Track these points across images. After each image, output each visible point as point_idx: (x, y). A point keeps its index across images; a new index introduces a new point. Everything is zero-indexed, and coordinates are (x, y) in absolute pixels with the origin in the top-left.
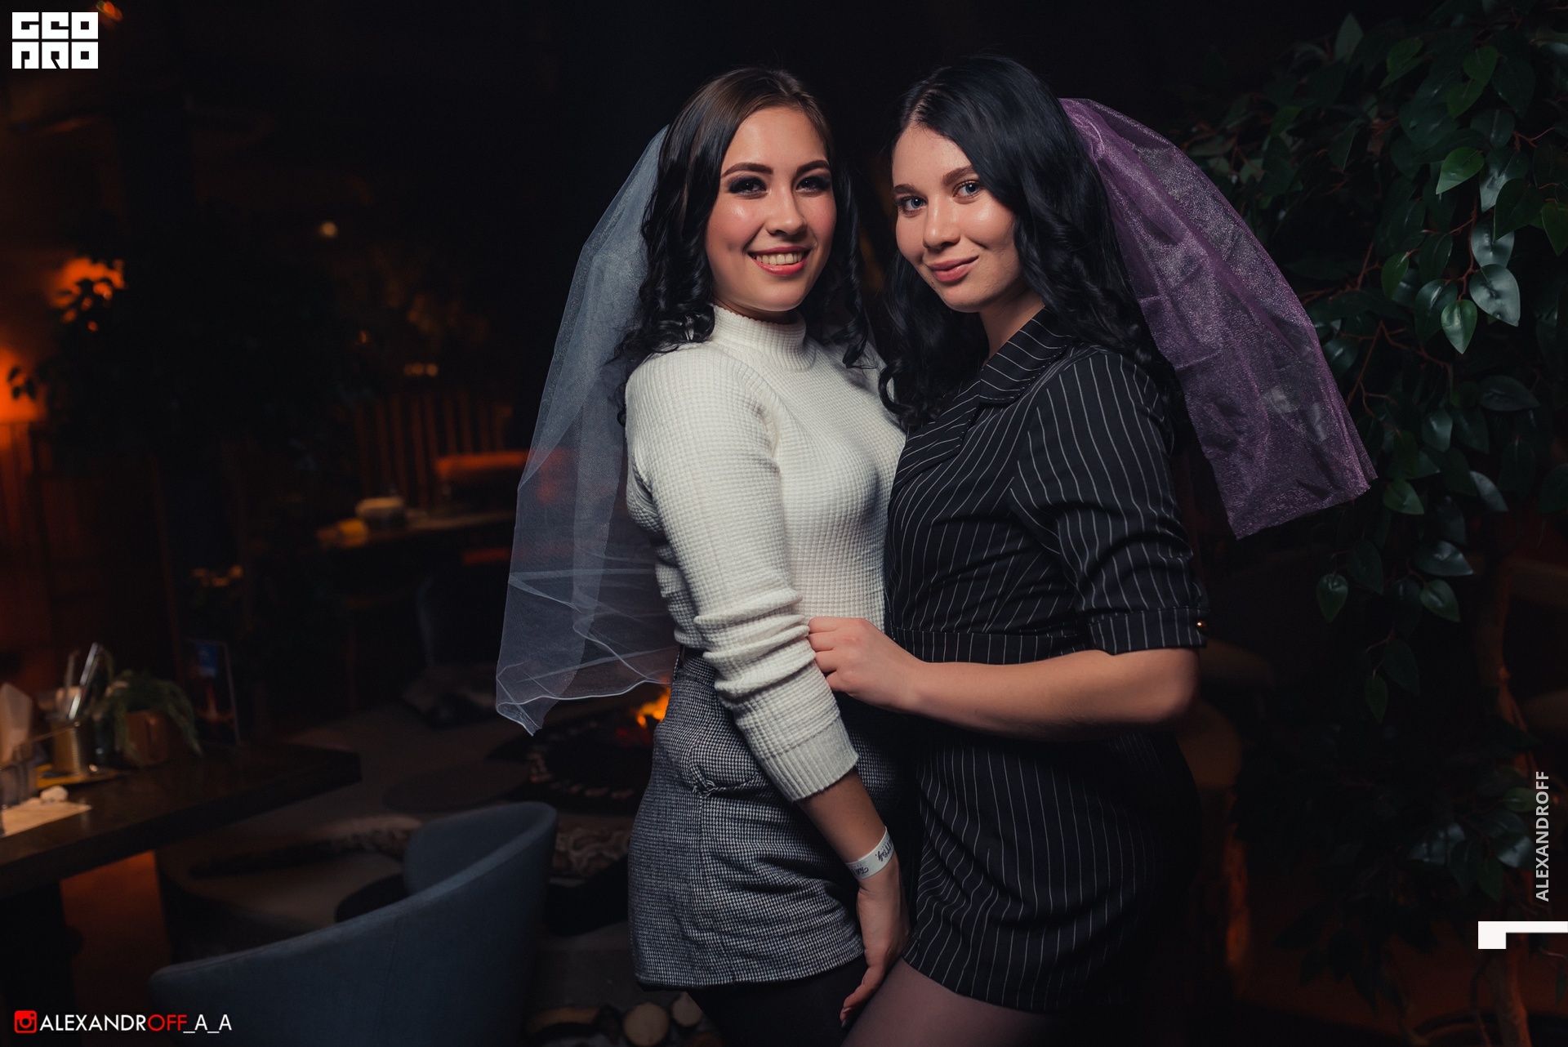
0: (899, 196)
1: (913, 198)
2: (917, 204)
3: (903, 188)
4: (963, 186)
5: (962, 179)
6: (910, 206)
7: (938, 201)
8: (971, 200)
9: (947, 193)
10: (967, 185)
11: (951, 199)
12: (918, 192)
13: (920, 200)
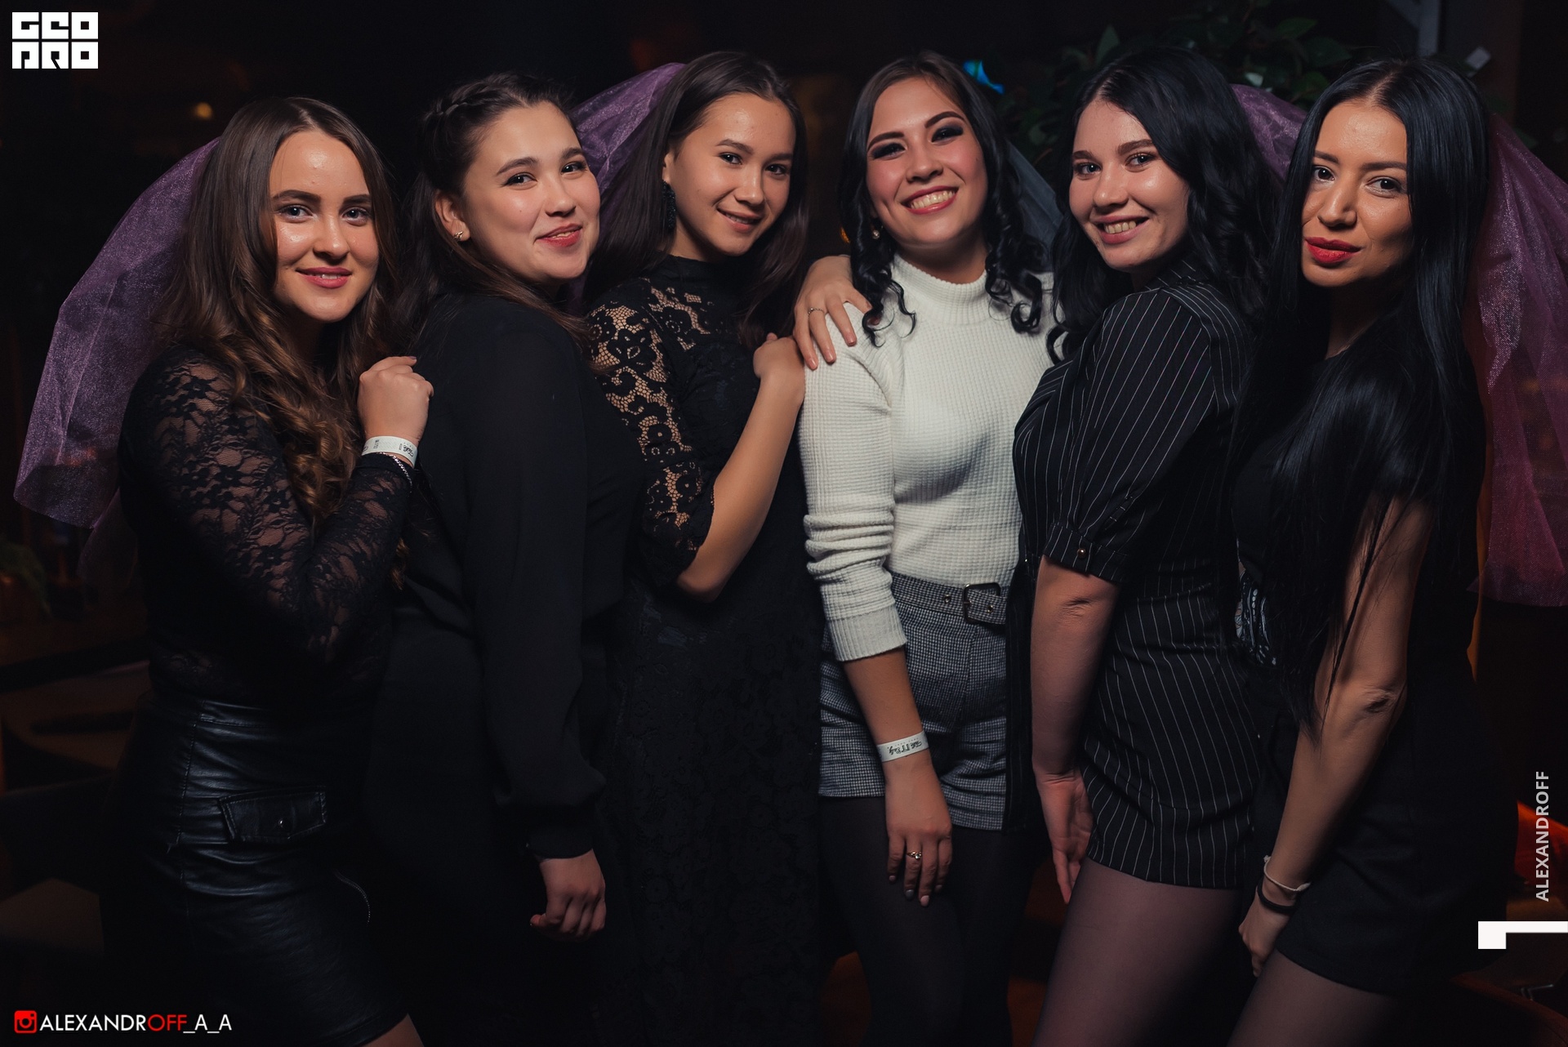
0: (1078, 161)
1: (1089, 165)
2: (1092, 170)
3: (1082, 154)
4: (1135, 158)
5: (1134, 151)
6: (1086, 171)
7: (1111, 166)
8: (1141, 168)
9: (1121, 162)
10: (1139, 158)
11: (1123, 167)
12: (1095, 160)
13: (1096, 166)
